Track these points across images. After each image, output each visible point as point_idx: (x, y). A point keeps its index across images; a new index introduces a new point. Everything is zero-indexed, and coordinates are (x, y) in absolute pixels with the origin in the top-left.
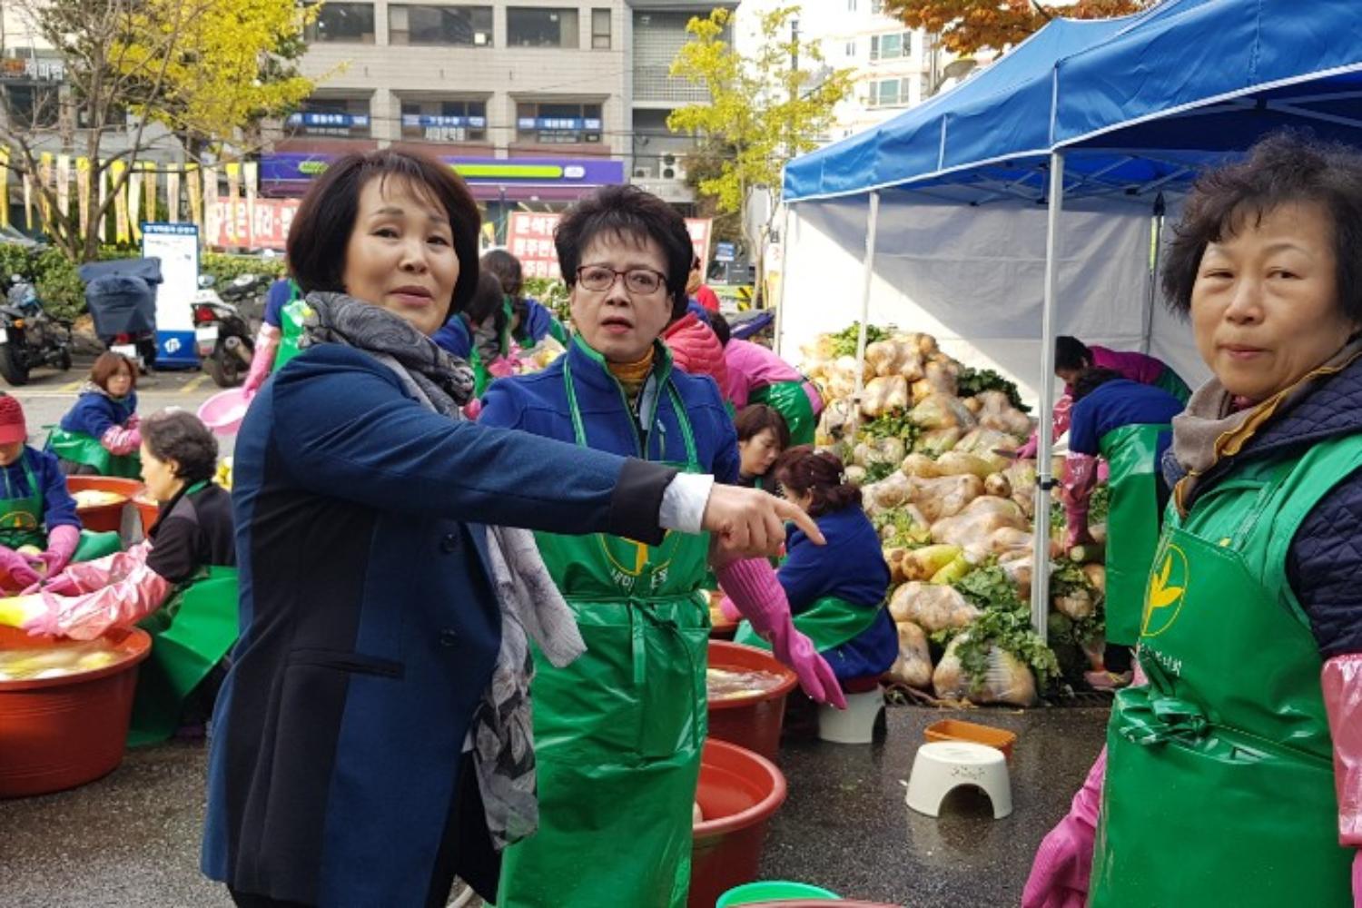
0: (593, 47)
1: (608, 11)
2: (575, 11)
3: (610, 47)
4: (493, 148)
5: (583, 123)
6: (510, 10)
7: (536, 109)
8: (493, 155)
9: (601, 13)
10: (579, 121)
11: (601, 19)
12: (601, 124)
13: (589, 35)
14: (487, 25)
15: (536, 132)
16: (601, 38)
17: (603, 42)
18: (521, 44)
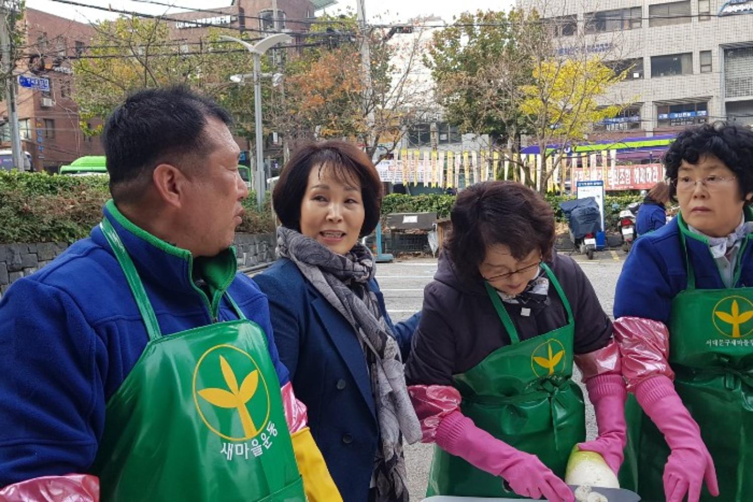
0: (701, 72)
1: (710, 51)
2: (691, 54)
3: (711, 71)
4: (645, 132)
5: (696, 114)
6: (652, 58)
7: (669, 108)
8: (645, 135)
9: (705, 53)
10: (694, 113)
11: (705, 57)
12: (707, 113)
13: (699, 66)
14: (640, 68)
15: (669, 121)
16: (706, 66)
17: (708, 68)
18: (659, 75)
